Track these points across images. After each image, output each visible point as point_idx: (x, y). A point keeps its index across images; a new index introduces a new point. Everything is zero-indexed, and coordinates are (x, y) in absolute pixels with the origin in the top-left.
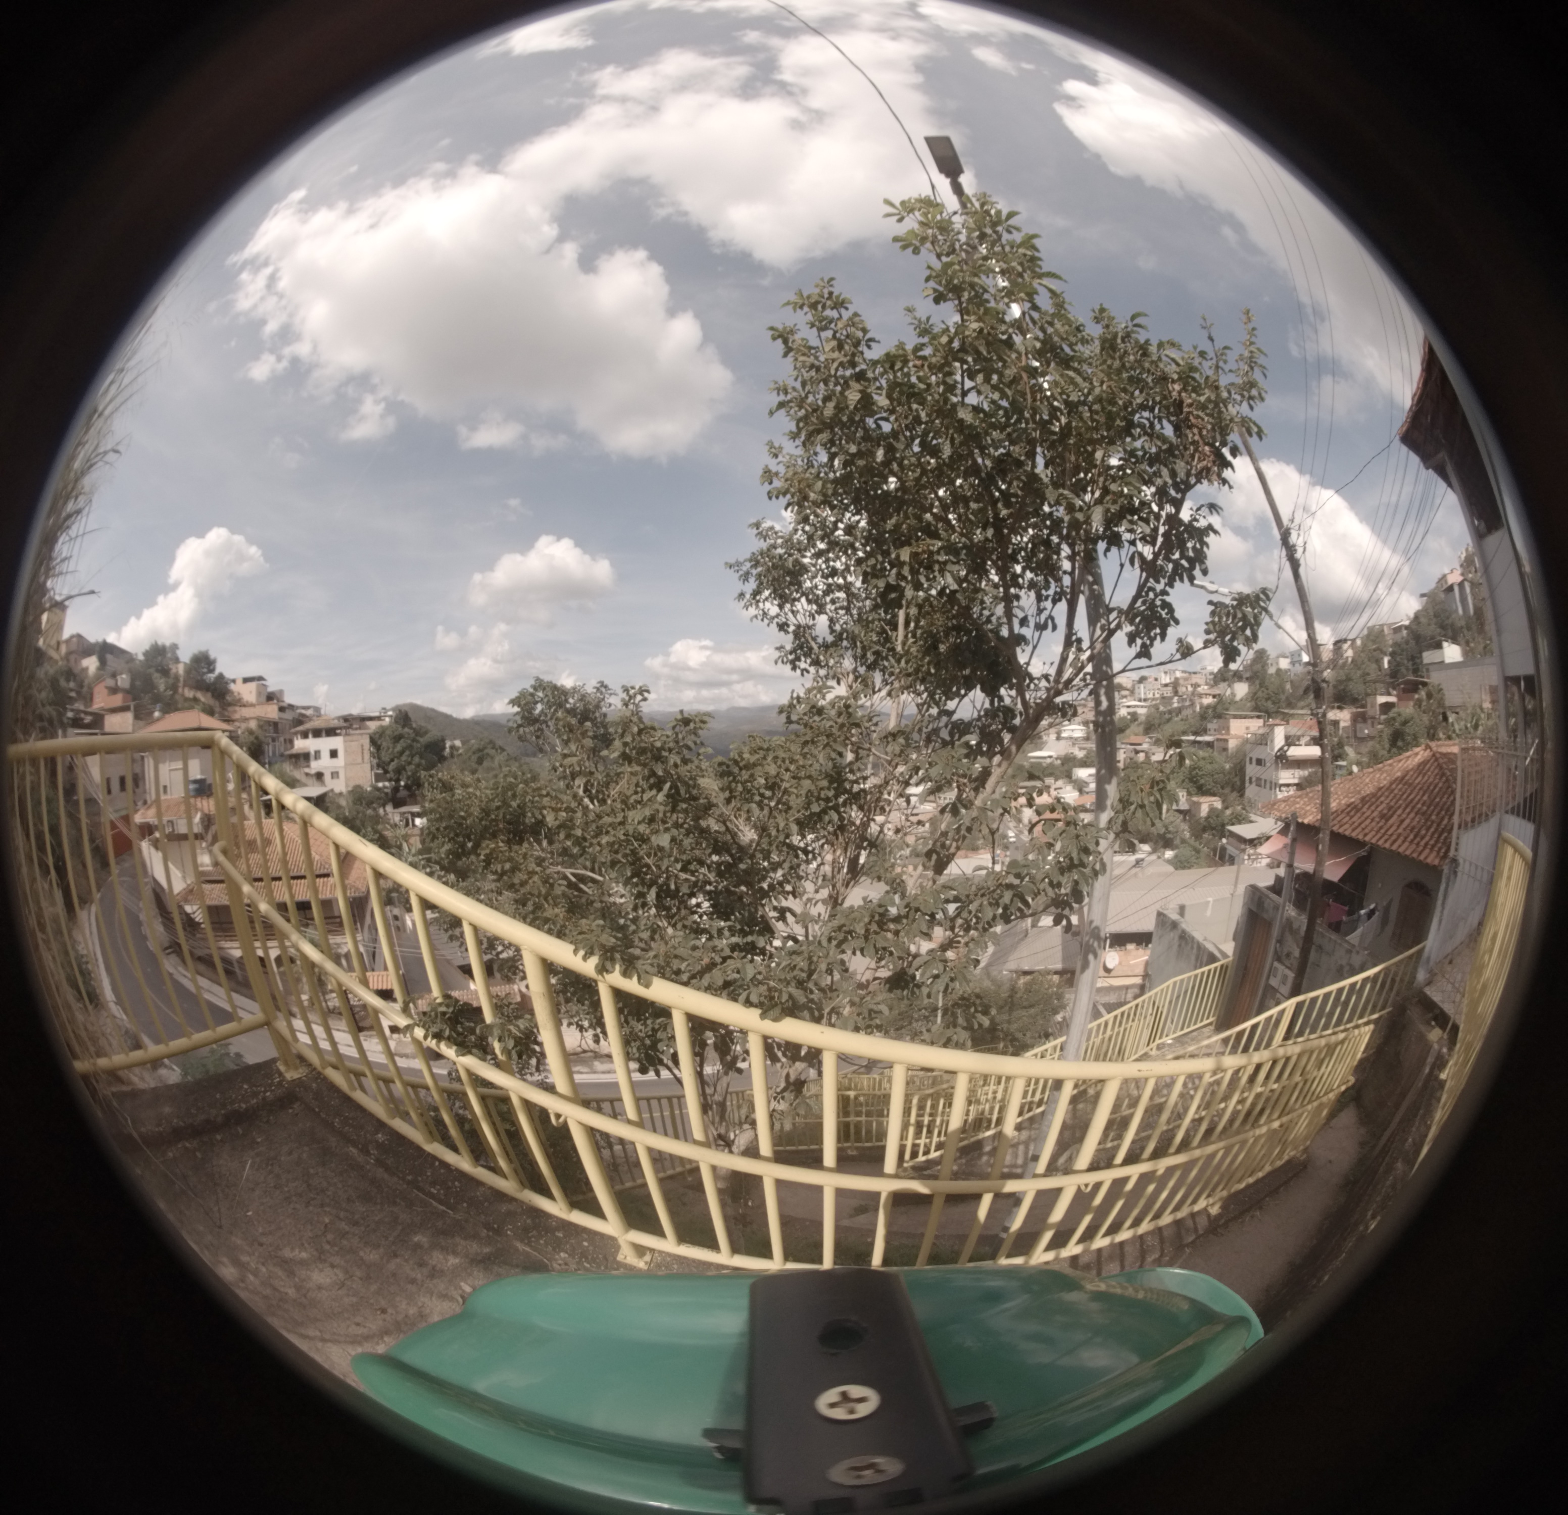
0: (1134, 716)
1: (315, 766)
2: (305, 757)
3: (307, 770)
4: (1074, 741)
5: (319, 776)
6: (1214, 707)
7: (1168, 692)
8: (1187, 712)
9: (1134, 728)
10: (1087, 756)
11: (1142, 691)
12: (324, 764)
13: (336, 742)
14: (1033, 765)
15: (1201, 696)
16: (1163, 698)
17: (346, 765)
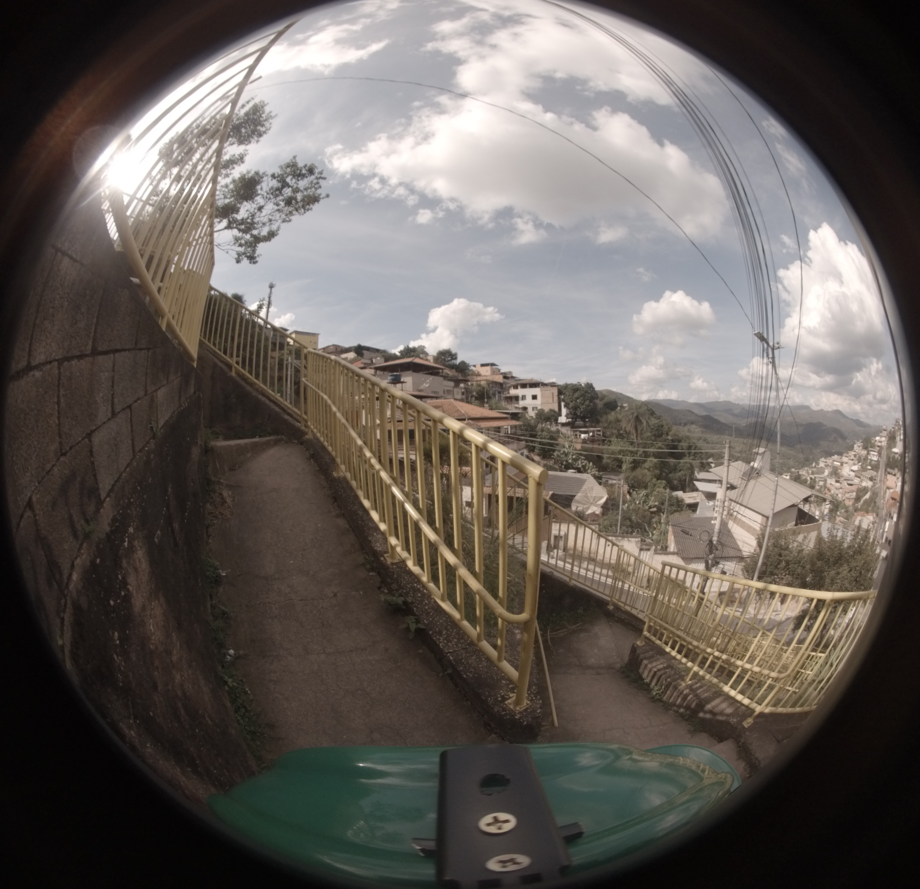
1: (522, 403)
2: (517, 398)
3: (516, 405)
5: (525, 409)
12: (528, 402)
13: (536, 391)
17: (542, 404)
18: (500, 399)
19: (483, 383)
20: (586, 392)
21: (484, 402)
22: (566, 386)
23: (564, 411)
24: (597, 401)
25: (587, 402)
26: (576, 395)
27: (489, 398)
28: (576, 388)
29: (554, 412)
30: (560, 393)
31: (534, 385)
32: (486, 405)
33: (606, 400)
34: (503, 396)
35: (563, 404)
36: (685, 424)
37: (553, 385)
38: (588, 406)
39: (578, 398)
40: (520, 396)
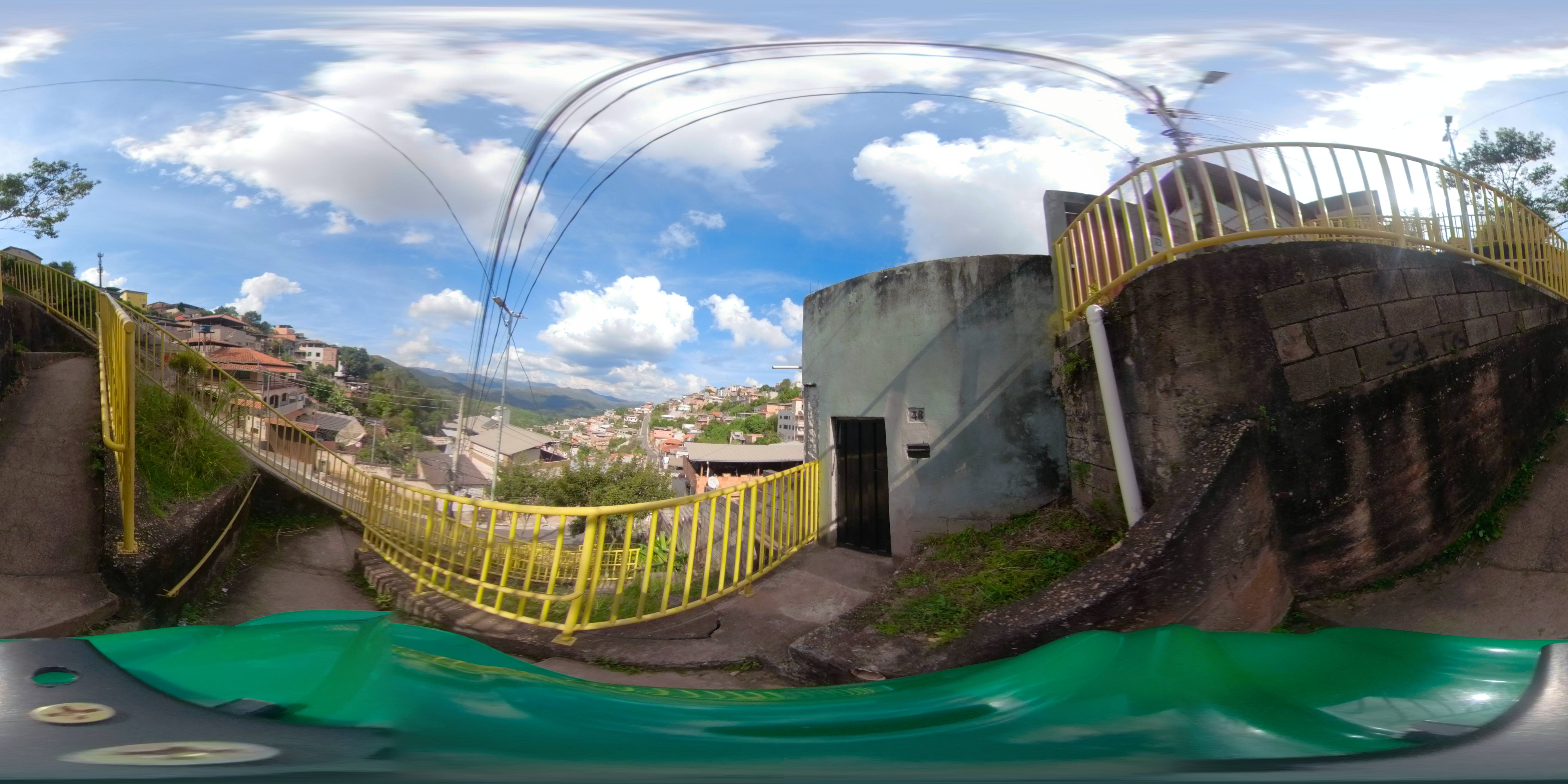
0: (716, 404)
1: (308, 359)
2: (304, 354)
3: (303, 360)
4: (684, 412)
5: (310, 363)
6: (759, 401)
7: (735, 394)
8: (745, 403)
9: (715, 408)
10: (690, 419)
11: (721, 393)
12: (313, 358)
13: (320, 350)
14: (662, 421)
15: (752, 396)
16: (732, 396)
17: (324, 360)
18: (291, 353)
19: (279, 340)
20: (359, 355)
21: (278, 355)
22: (344, 349)
23: (340, 368)
24: (368, 363)
25: (359, 363)
26: (351, 356)
27: (282, 352)
28: (351, 351)
29: (332, 367)
30: (339, 353)
31: (319, 345)
32: (279, 357)
33: (375, 363)
34: (293, 351)
35: (340, 362)
36: (439, 388)
37: (334, 347)
38: (360, 365)
39: (352, 359)
40: (307, 353)
